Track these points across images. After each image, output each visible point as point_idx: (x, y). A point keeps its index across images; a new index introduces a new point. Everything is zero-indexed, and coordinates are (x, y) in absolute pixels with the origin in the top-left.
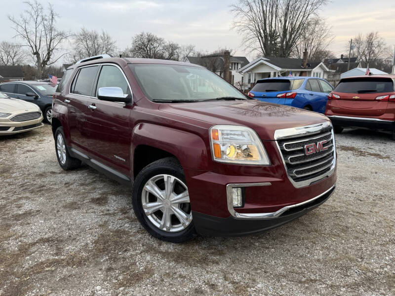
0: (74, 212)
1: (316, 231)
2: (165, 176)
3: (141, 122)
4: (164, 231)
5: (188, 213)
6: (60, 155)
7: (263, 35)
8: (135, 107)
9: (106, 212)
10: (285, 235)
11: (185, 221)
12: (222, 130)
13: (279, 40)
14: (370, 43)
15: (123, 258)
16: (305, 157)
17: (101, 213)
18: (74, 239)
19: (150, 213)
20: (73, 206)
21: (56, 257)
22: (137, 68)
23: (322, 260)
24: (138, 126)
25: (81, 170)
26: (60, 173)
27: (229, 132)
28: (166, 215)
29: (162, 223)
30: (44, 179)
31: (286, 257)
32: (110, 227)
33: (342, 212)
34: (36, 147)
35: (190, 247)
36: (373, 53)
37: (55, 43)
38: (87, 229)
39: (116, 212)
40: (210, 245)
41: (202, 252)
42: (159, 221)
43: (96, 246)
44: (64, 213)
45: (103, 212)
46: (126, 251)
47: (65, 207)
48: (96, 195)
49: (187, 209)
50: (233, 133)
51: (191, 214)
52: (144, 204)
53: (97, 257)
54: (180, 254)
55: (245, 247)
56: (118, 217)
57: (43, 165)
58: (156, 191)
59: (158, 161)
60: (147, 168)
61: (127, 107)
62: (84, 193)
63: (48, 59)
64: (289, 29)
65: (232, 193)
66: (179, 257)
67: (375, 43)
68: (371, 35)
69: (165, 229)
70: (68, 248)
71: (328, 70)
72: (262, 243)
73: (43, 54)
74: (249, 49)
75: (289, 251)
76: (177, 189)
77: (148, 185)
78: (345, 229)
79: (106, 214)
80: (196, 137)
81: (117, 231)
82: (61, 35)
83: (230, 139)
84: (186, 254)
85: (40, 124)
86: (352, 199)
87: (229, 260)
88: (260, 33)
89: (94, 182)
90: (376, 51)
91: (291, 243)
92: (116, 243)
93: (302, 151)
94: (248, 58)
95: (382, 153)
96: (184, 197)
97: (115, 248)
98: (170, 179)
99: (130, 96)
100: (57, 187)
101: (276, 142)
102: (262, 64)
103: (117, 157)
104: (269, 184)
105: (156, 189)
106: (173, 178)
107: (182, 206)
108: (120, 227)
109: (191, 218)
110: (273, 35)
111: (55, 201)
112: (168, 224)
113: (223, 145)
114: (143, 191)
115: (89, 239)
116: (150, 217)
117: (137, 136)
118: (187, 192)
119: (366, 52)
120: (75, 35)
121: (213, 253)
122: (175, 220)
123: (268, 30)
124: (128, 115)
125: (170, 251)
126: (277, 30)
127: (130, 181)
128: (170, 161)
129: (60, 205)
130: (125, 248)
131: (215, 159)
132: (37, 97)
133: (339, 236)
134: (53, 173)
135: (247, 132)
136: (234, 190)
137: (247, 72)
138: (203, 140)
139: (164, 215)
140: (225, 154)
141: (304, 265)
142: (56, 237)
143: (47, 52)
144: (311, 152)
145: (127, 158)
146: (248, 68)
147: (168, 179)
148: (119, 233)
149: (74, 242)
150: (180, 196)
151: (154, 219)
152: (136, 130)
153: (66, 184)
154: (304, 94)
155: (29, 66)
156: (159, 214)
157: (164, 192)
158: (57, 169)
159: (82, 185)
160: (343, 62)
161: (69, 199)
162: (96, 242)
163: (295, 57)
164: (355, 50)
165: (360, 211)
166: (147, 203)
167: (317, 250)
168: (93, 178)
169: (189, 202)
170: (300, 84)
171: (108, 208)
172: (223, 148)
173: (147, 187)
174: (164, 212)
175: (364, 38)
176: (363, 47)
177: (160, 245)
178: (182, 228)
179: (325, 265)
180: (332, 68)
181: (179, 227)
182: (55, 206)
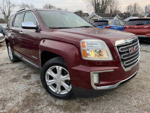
0: (14, 84)
1: (130, 89)
2: (57, 67)
3: (44, 39)
4: (57, 94)
5: (69, 85)
6: (10, 56)
7: (94, 4)
8: (41, 31)
9: (30, 83)
10: (116, 92)
11: (68, 89)
12: (87, 42)
13: (101, 6)
14: (135, 7)
15: (37, 110)
16: (129, 55)
17: (27, 84)
18: (13, 99)
19: (50, 85)
20: (14, 80)
21: (2, 111)
22: (41, 12)
23: (137, 106)
24: (42, 41)
25: (20, 62)
26: (10, 64)
27: (90, 43)
28: (58, 86)
29: (56, 90)
30: (2, 67)
31: (119, 105)
32: (31, 91)
33: (139, 78)
34: (2, 52)
35: (71, 102)
36: (136, 11)
37: (11, 9)
38: (20, 93)
39: (34, 83)
40: (81, 100)
41: (77, 104)
42: (55, 89)
43: (23, 103)
44: (10, 84)
45: (28, 83)
46: (38, 105)
47: (10, 81)
48: (26, 74)
49: (69, 83)
50: (92, 43)
51: (71, 85)
52: (47, 81)
53: (24, 110)
54: (66, 106)
55: (98, 100)
56: (35, 86)
57: (3, 60)
58: (53, 74)
59: (53, 59)
60: (48, 63)
61: (36, 32)
62: (20, 73)
63: (9, 15)
64: (105, 2)
65: (93, 76)
66: (66, 108)
67: (137, 7)
68: (135, 4)
69: (58, 93)
70: (9, 105)
71: (120, 18)
72: (106, 97)
73: (7, 13)
74: (89, 10)
75: (120, 101)
76: (63, 73)
77: (48, 71)
78: (143, 87)
79: (30, 84)
80: (73, 46)
81: (35, 94)
82: (14, 5)
83: (91, 47)
84: (69, 106)
85: (3, 42)
86: (142, 72)
87: (91, 108)
88: (93, 3)
89: (25, 67)
90: (137, 10)
91: (120, 97)
92: (34, 101)
93: (128, 52)
94: (89, 14)
95: (147, 50)
96: (67, 77)
97: (33, 104)
98: (59, 68)
99: (38, 26)
100: (8, 71)
101: (116, 47)
102: (94, 16)
103: (33, 57)
104: (113, 70)
105: (53, 73)
106: (61, 68)
107: (66, 82)
108: (36, 91)
109: (71, 87)
110: (98, 4)
111: (6, 78)
112: (59, 91)
113: (88, 50)
114: (46, 74)
115: (20, 99)
116: (50, 87)
117: (42, 46)
118: (68, 75)
119: (134, 11)
120: (20, 5)
121: (82, 105)
122: (63, 88)
123: (96, 2)
124: (37, 36)
125: (61, 104)
126: (100, 2)
127: (40, 68)
128: (59, 59)
129: (8, 80)
130: (38, 104)
131: (84, 58)
132: (2, 31)
133: (141, 91)
134: (7, 64)
135: (100, 42)
136: (94, 75)
137: (89, 19)
138: (77, 48)
139: (57, 86)
140: (89, 55)
141: (129, 109)
142: (4, 98)
143: (8, 13)
144: (132, 52)
145: (38, 57)
146: (89, 17)
147: (58, 69)
148: (35, 95)
149: (12, 101)
150: (65, 76)
151: (52, 88)
152: (42, 43)
153: (12, 69)
154: (113, 26)
155: (2, 18)
156: (54, 85)
157: (56, 74)
158: (9, 62)
159: (20, 69)
160: (125, 15)
161: (13, 77)
162: (24, 101)
163: (107, 13)
164: (130, 10)
165: (147, 77)
166: (48, 80)
167: (133, 100)
168: (25, 66)
169: (70, 79)
170: (112, 22)
171: (31, 81)
172: (88, 52)
173: (48, 72)
174: (57, 85)
175: (133, 5)
176: (133, 8)
177: (56, 101)
178: (66, 92)
179: (139, 109)
180: (121, 17)
181: (65, 92)
182: (5, 81)
